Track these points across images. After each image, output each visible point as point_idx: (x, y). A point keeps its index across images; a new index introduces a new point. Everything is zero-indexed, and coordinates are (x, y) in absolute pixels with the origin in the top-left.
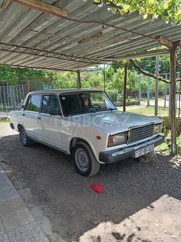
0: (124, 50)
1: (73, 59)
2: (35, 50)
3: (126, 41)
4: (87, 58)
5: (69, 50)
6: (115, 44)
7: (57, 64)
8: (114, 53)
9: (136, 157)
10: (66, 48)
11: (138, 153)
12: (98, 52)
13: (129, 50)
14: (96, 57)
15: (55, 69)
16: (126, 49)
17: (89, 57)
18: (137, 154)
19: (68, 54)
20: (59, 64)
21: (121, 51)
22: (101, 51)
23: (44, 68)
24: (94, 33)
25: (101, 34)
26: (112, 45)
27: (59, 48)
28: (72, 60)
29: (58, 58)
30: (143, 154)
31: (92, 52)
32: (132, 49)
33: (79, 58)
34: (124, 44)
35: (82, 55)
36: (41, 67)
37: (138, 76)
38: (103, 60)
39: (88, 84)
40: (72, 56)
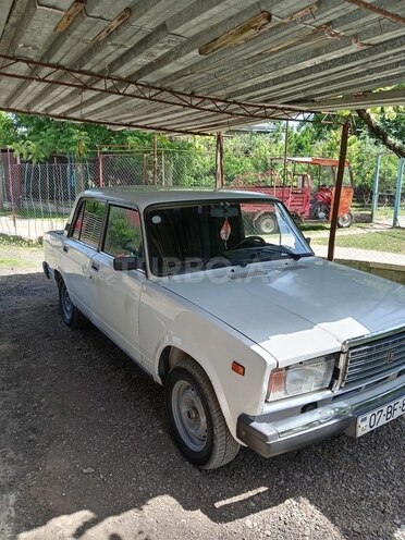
0: (343, 79)
1: (195, 102)
2: (84, 73)
3: (355, 48)
4: (234, 102)
5: (178, 75)
6: (317, 60)
7: (159, 116)
8: (314, 87)
9: (360, 433)
10: (169, 69)
11: (366, 423)
12: (266, 84)
13: (360, 80)
14: (261, 98)
15: (159, 129)
16: (350, 77)
17: (239, 98)
18: (363, 425)
19: (181, 90)
20: (165, 115)
21: (334, 82)
22: (275, 82)
23: (129, 125)
24: (245, 18)
25: (269, 18)
26: (308, 64)
27: (149, 68)
28: (191, 106)
29: (150, 99)
30: (383, 421)
31: (248, 84)
32: (368, 78)
33: (214, 100)
34: (344, 60)
35: (219, 93)
36: (125, 122)
37: (375, 150)
38: (282, 109)
39: (249, 165)
40: (192, 95)
